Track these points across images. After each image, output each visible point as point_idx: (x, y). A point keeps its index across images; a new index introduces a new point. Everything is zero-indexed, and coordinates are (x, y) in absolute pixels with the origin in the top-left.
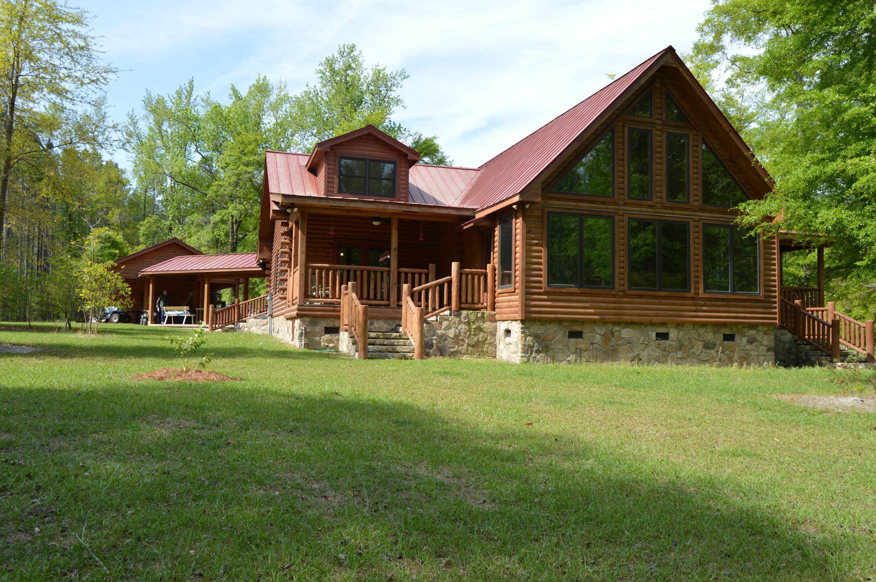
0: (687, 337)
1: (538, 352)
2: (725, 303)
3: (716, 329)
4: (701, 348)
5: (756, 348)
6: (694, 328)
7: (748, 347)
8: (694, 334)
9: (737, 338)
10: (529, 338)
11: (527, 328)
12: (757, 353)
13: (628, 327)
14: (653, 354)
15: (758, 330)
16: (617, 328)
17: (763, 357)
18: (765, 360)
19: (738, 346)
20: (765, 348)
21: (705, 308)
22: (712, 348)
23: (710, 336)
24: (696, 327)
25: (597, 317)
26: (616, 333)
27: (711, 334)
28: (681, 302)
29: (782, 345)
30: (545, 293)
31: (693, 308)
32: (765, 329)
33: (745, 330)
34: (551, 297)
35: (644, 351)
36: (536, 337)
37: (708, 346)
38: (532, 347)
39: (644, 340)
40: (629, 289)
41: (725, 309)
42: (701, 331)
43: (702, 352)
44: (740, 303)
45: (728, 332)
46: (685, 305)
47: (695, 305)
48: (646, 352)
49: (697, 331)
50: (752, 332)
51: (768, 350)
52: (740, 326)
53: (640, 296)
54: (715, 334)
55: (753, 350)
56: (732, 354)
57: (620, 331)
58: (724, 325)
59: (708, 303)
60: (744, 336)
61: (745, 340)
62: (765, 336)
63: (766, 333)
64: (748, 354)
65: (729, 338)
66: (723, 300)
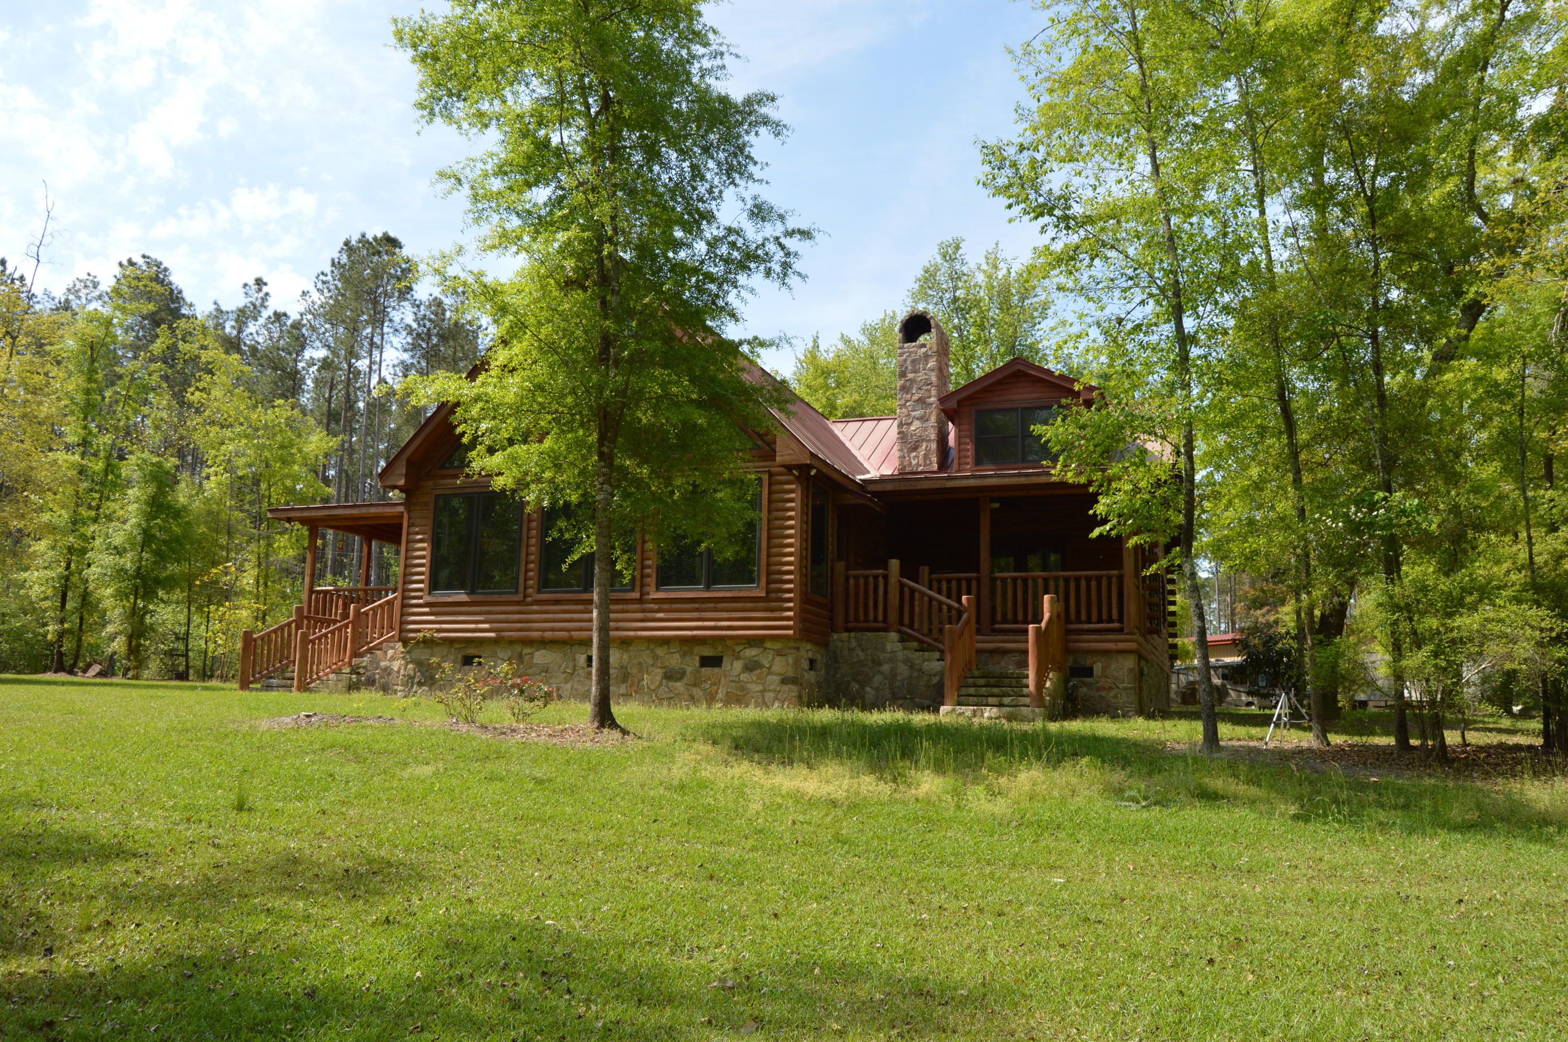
0: (635, 661)
1: (420, 684)
2: (696, 605)
3: (686, 648)
4: (658, 678)
5: (758, 678)
6: (648, 648)
7: (744, 677)
8: (646, 657)
9: (726, 662)
10: (410, 666)
11: (408, 652)
12: (760, 687)
13: (545, 648)
14: (580, 687)
15: (766, 649)
16: (527, 650)
17: (772, 695)
18: (776, 699)
19: (725, 676)
20: (776, 679)
21: (661, 615)
22: (679, 679)
23: (675, 661)
24: (652, 646)
25: (493, 635)
26: (526, 658)
27: (677, 656)
28: (620, 607)
29: (926, 678)
30: (427, 605)
31: (640, 615)
32: (778, 646)
33: (738, 649)
34: (434, 609)
35: (566, 683)
36: (419, 664)
37: (671, 675)
38: (414, 677)
39: (567, 667)
40: (539, 592)
41: (696, 615)
42: (660, 651)
43: (661, 684)
44: (723, 605)
45: (708, 652)
46: (627, 612)
47: (643, 611)
48: (569, 685)
49: (652, 651)
50: (751, 653)
51: (784, 681)
52: (729, 643)
53: (557, 602)
54: (684, 655)
55: (753, 682)
56: (714, 688)
57: (532, 654)
58: (701, 641)
59: (666, 606)
60: (738, 658)
61: (738, 665)
62: (778, 659)
63: (779, 653)
64: (742, 689)
65: (708, 662)
66: (692, 600)
